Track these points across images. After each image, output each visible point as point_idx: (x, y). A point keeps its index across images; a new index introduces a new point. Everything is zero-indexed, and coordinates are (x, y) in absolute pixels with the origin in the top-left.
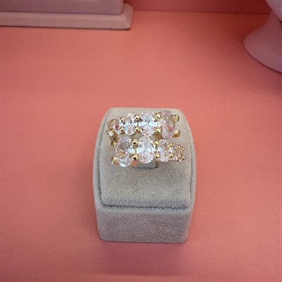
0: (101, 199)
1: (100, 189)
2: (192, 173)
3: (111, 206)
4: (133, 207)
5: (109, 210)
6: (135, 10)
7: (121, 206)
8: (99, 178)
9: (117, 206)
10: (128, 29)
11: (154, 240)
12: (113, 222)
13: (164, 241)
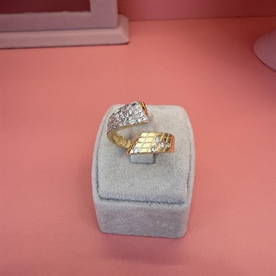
0: (98, 192)
1: (97, 182)
2: (190, 170)
3: (108, 199)
4: (129, 201)
5: (106, 203)
6: (130, 20)
7: (118, 200)
8: (97, 172)
9: (114, 200)
10: (127, 44)
11: (152, 234)
12: (111, 215)
13: (162, 236)
